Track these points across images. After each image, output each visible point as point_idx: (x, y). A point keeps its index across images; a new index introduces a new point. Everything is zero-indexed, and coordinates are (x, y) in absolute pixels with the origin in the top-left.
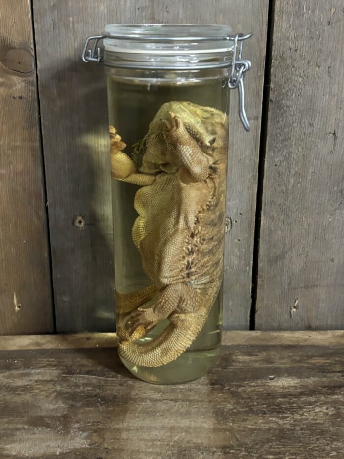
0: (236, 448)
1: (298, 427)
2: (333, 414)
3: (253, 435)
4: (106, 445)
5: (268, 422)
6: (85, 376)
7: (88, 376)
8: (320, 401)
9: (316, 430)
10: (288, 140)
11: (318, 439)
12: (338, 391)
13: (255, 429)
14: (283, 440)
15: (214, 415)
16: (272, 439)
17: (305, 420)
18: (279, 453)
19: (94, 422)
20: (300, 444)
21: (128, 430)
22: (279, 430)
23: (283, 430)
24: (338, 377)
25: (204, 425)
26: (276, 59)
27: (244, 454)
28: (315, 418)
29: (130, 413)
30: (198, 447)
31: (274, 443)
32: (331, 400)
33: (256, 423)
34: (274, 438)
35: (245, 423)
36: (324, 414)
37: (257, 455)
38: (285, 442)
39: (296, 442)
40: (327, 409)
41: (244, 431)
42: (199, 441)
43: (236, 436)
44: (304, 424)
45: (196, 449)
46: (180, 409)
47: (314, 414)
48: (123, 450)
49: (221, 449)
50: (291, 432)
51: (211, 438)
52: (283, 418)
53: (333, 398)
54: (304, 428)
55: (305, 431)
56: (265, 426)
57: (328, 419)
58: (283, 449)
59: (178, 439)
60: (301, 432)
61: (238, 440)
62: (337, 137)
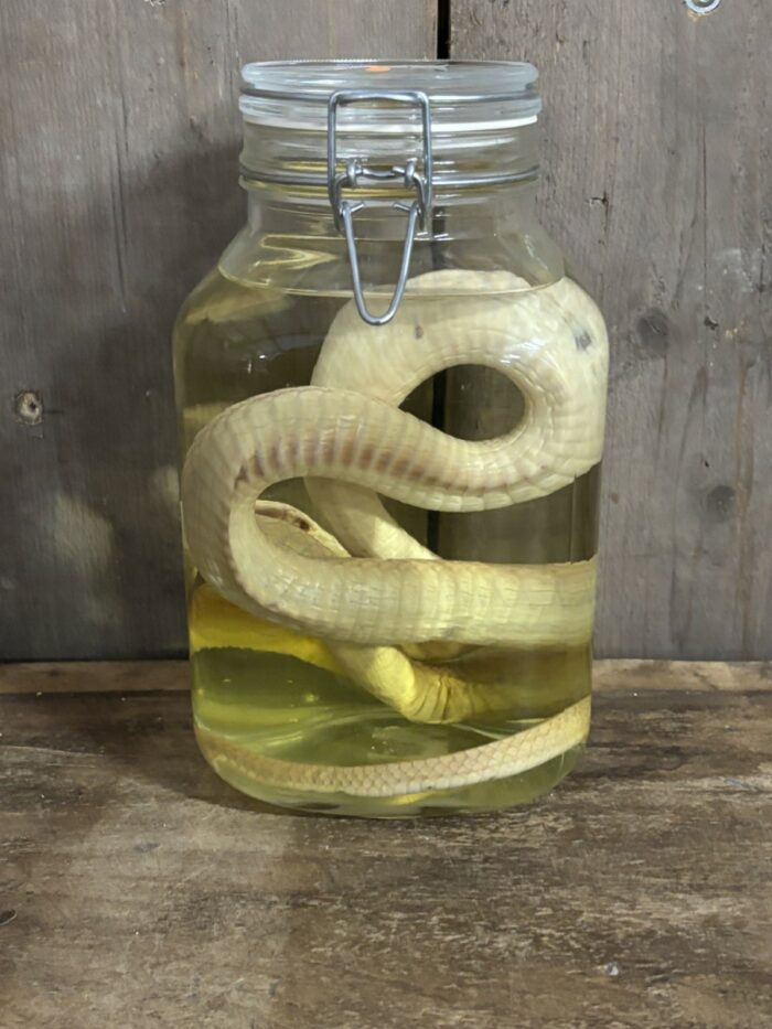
0: (326, 896)
1: (478, 855)
2: (567, 831)
3: (370, 871)
4: (30, 887)
5: (414, 844)
6: (25, 748)
7: (31, 749)
8: (545, 804)
9: (519, 863)
11: (516, 882)
12: (593, 784)
13: (379, 858)
14: (436, 882)
15: (294, 828)
16: (411, 880)
17: (498, 842)
18: (420, 908)
19: (16, 840)
20: (473, 891)
21: (89, 857)
22: (434, 861)
23: (442, 860)
24: (601, 755)
25: (266, 848)
26: (460, 25)
27: (338, 910)
28: (523, 837)
29: (104, 824)
30: (237, 894)
31: (413, 888)
32: (569, 802)
33: (383, 845)
34: (416, 877)
35: (358, 845)
36: (546, 831)
37: (367, 911)
38: (438, 886)
39: (463, 886)
40: (556, 820)
41: (350, 862)
42: (244, 882)
43: (331, 870)
44: (493, 850)
45: (231, 896)
46: (219, 816)
47: (523, 829)
48: (66, 896)
49: (289, 897)
50: (457, 866)
51: (274, 875)
52: (451, 836)
53: (577, 797)
54: (490, 858)
55: (492, 863)
56: (404, 852)
57: (552, 841)
58: (431, 900)
59: (197, 877)
60: (481, 866)
61: (333, 881)
62: (612, 206)
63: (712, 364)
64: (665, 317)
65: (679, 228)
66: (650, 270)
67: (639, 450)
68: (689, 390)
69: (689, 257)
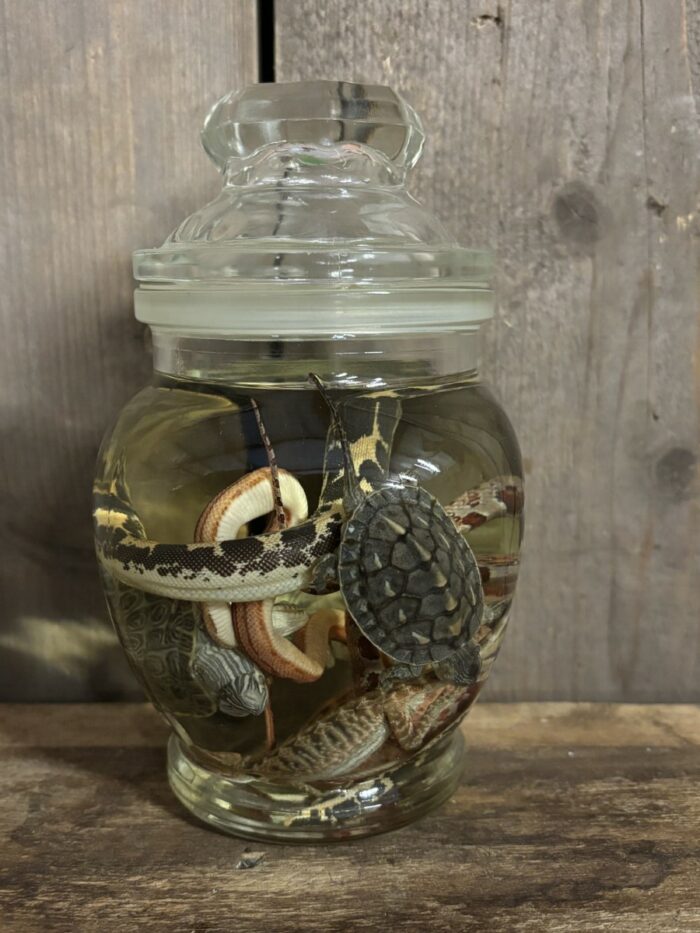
10: (347, 38)
24: (519, 859)
62: (510, 28)
63: (658, 267)
64: (591, 195)
65: (607, 63)
66: (567, 125)
67: (560, 394)
68: (628, 304)
69: (622, 106)
